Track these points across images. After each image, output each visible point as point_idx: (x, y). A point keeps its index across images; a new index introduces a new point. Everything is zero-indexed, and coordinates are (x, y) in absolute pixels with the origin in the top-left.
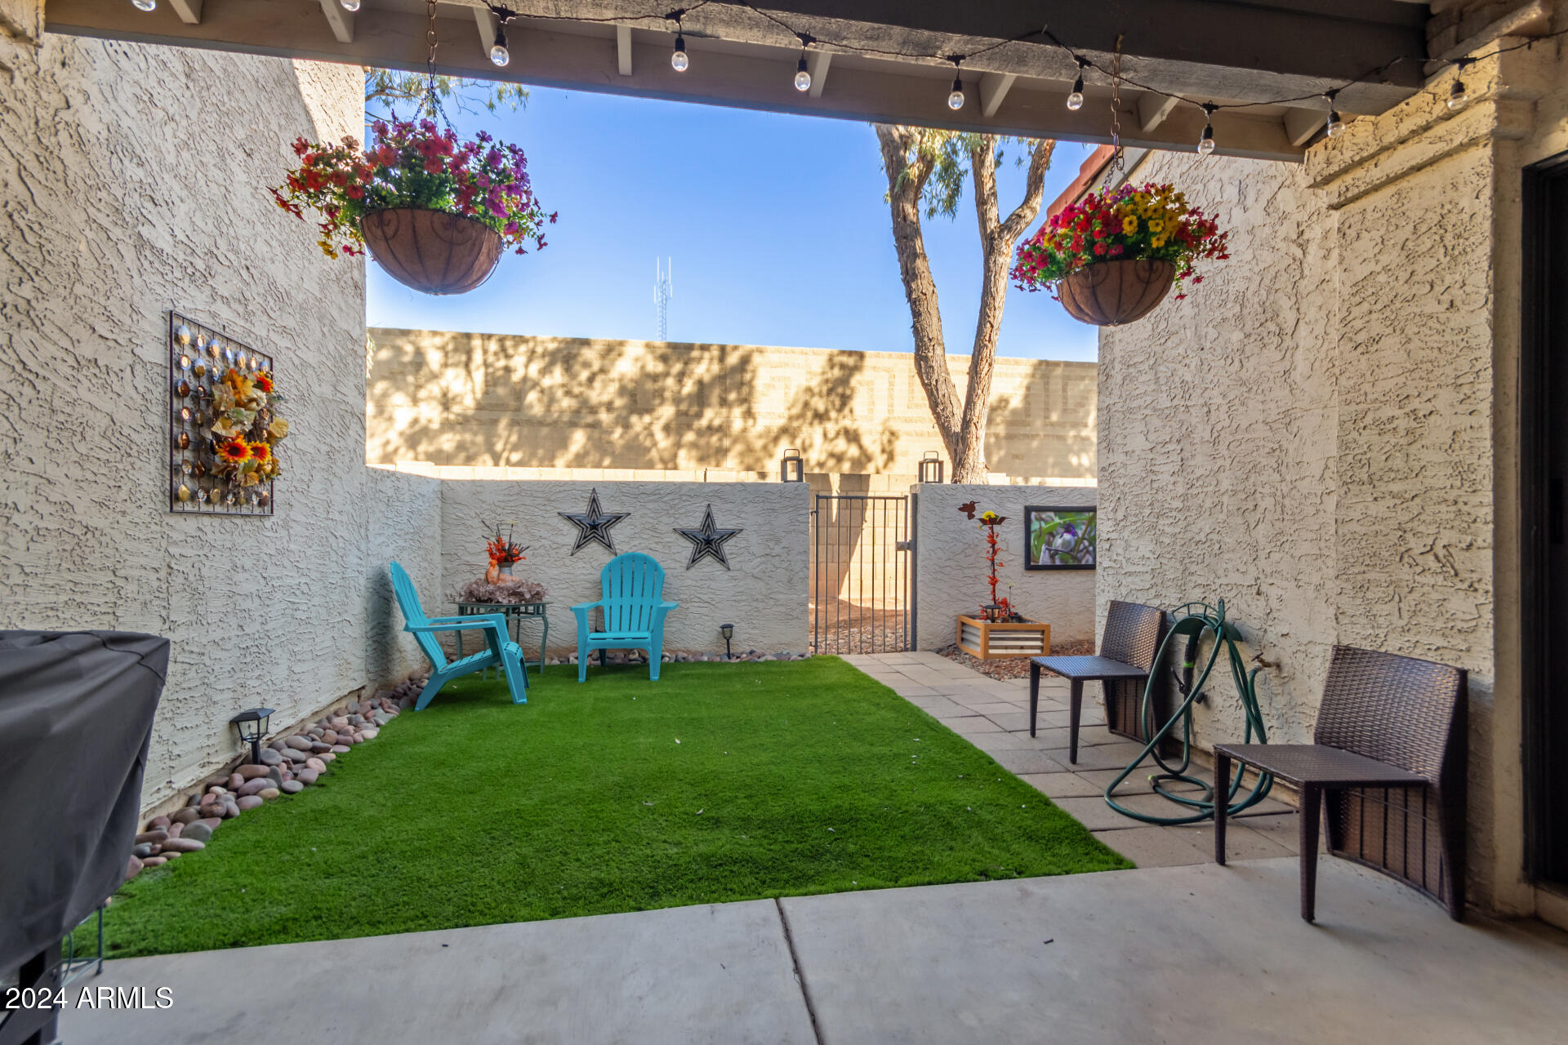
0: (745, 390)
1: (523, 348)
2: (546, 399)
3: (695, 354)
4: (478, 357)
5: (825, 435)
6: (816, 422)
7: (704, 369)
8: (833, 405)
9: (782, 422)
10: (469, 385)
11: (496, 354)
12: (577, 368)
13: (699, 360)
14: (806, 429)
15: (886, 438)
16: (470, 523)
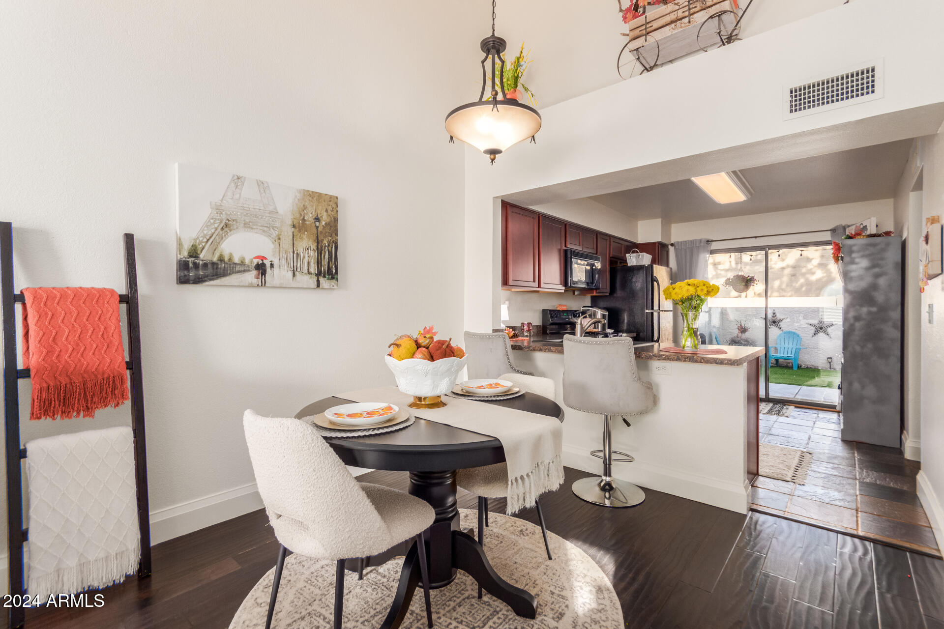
16: (732, 320)
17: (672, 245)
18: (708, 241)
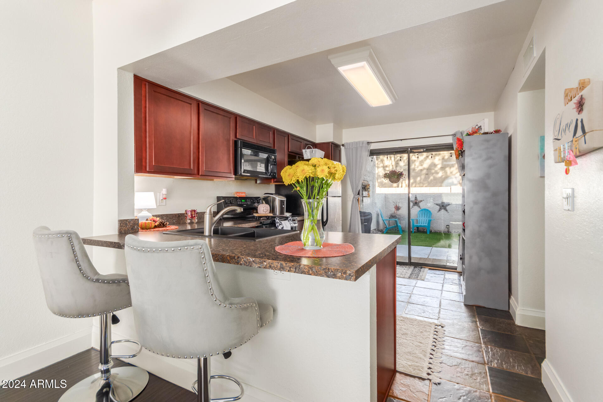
17: (343, 145)
18: (368, 143)
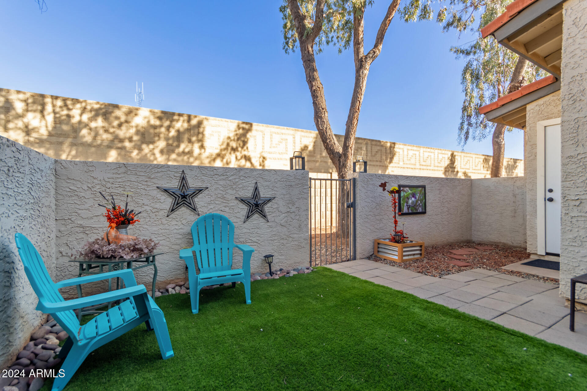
0: (200, 136)
1: (78, 106)
2: (93, 134)
3: (176, 117)
4: (49, 108)
5: (236, 158)
6: (232, 152)
7: (180, 125)
8: (240, 145)
9: (218, 151)
10: (43, 123)
11: (61, 107)
12: (112, 119)
13: (178, 121)
14: (228, 155)
15: (261, 159)
16: (82, 194)
